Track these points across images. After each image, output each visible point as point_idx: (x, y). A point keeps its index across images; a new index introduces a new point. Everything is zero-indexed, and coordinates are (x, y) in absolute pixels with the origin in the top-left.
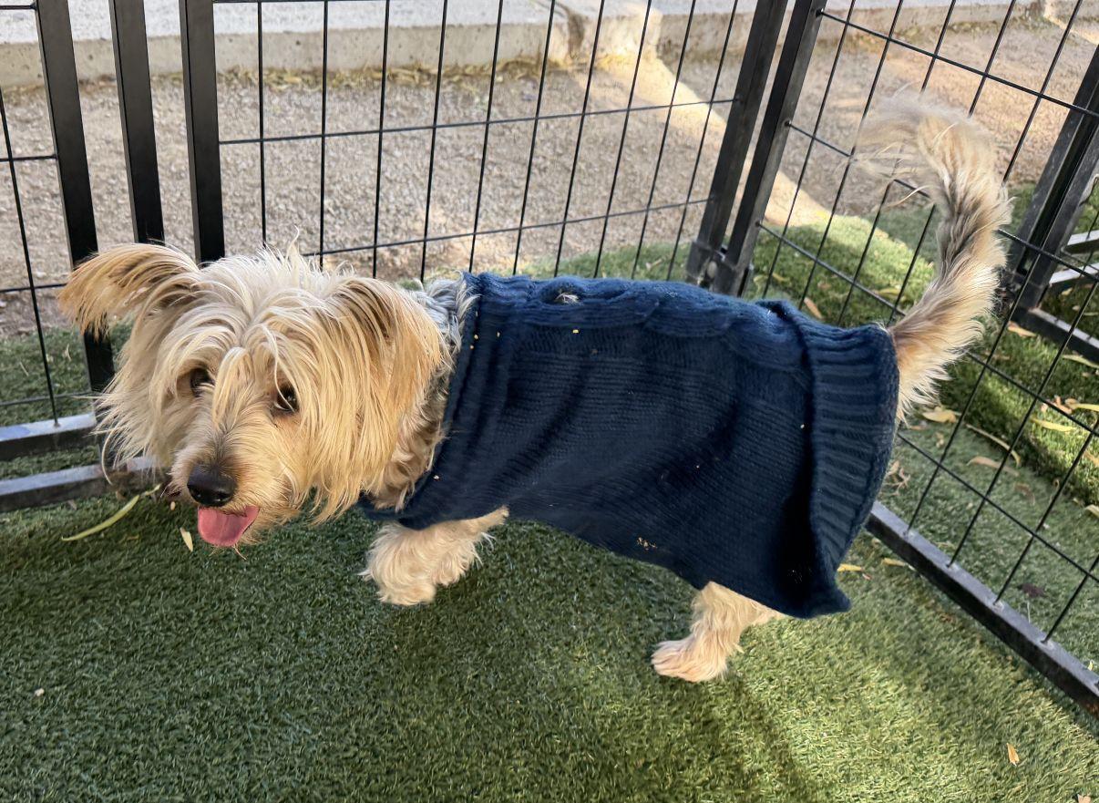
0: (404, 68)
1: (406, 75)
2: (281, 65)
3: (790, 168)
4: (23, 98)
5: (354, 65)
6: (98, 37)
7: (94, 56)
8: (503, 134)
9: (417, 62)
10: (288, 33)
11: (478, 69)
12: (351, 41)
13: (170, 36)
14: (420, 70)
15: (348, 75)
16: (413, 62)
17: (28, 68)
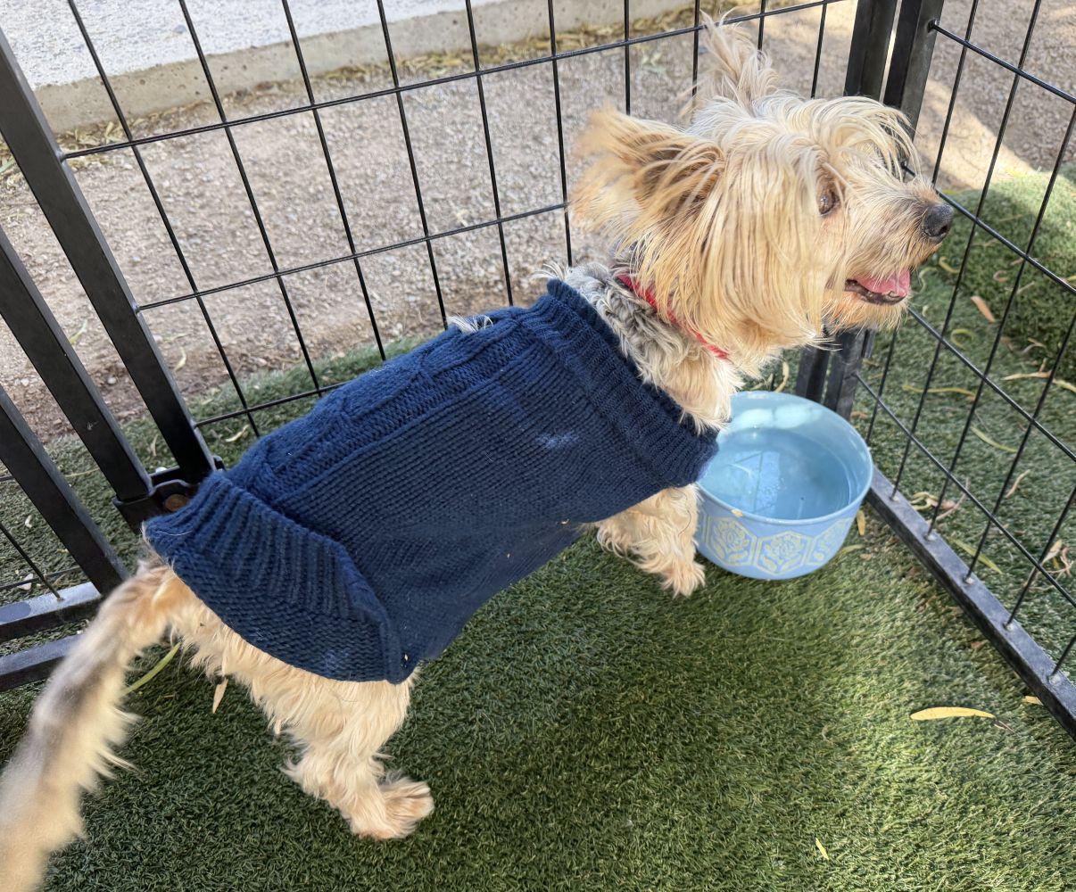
0: (570, 32)
1: (572, 40)
2: (440, 46)
3: (984, 107)
4: (182, 119)
5: (517, 36)
6: (249, 46)
7: (247, 65)
8: (666, 100)
9: (583, 25)
10: (443, 13)
11: (649, 23)
12: (511, 12)
13: (321, 35)
14: (586, 33)
15: (510, 47)
16: (578, 25)
17: (184, 86)
